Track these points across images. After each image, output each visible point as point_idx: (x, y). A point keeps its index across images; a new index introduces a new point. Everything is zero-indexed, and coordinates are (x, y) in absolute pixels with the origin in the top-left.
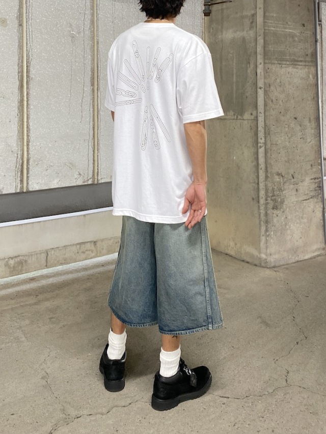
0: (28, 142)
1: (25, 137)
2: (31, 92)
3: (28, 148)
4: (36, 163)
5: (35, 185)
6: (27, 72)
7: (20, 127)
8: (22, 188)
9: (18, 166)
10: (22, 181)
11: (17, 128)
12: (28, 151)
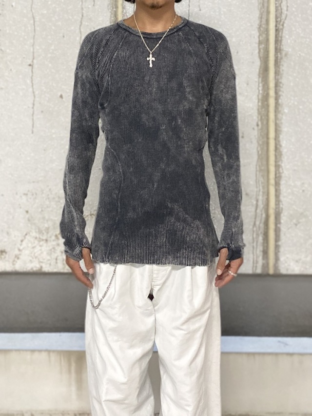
0: (278, 178)
1: (272, 169)
2: (284, 81)
3: (277, 191)
4: (294, 221)
5: (292, 264)
6: (278, 41)
7: (262, 149)
8: (266, 266)
9: (257, 223)
10: (265, 253)
11: (255, 151)
12: (277, 196)
